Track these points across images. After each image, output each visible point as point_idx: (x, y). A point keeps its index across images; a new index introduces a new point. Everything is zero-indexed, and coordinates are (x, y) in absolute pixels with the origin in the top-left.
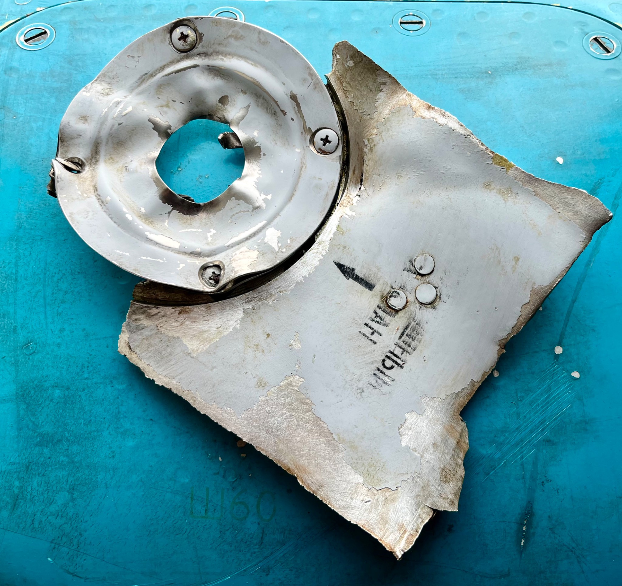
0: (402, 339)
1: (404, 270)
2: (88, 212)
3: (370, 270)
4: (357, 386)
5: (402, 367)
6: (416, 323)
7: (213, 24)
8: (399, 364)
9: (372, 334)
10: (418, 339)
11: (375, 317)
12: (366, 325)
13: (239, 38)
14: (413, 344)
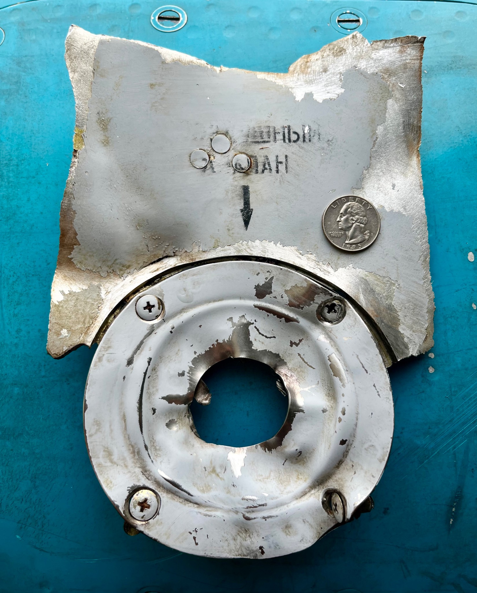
0: (269, 140)
1: (215, 172)
2: (366, 449)
3: (233, 198)
4: (328, 147)
5: (289, 127)
6: (248, 138)
7: (112, 486)
8: (288, 129)
9: (281, 163)
10: (259, 129)
11: (267, 169)
12: (277, 172)
13: (108, 452)
14: (265, 130)
